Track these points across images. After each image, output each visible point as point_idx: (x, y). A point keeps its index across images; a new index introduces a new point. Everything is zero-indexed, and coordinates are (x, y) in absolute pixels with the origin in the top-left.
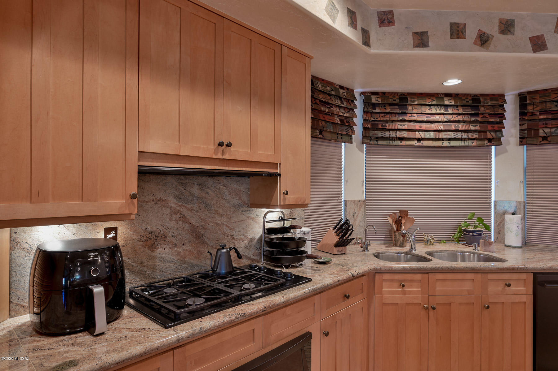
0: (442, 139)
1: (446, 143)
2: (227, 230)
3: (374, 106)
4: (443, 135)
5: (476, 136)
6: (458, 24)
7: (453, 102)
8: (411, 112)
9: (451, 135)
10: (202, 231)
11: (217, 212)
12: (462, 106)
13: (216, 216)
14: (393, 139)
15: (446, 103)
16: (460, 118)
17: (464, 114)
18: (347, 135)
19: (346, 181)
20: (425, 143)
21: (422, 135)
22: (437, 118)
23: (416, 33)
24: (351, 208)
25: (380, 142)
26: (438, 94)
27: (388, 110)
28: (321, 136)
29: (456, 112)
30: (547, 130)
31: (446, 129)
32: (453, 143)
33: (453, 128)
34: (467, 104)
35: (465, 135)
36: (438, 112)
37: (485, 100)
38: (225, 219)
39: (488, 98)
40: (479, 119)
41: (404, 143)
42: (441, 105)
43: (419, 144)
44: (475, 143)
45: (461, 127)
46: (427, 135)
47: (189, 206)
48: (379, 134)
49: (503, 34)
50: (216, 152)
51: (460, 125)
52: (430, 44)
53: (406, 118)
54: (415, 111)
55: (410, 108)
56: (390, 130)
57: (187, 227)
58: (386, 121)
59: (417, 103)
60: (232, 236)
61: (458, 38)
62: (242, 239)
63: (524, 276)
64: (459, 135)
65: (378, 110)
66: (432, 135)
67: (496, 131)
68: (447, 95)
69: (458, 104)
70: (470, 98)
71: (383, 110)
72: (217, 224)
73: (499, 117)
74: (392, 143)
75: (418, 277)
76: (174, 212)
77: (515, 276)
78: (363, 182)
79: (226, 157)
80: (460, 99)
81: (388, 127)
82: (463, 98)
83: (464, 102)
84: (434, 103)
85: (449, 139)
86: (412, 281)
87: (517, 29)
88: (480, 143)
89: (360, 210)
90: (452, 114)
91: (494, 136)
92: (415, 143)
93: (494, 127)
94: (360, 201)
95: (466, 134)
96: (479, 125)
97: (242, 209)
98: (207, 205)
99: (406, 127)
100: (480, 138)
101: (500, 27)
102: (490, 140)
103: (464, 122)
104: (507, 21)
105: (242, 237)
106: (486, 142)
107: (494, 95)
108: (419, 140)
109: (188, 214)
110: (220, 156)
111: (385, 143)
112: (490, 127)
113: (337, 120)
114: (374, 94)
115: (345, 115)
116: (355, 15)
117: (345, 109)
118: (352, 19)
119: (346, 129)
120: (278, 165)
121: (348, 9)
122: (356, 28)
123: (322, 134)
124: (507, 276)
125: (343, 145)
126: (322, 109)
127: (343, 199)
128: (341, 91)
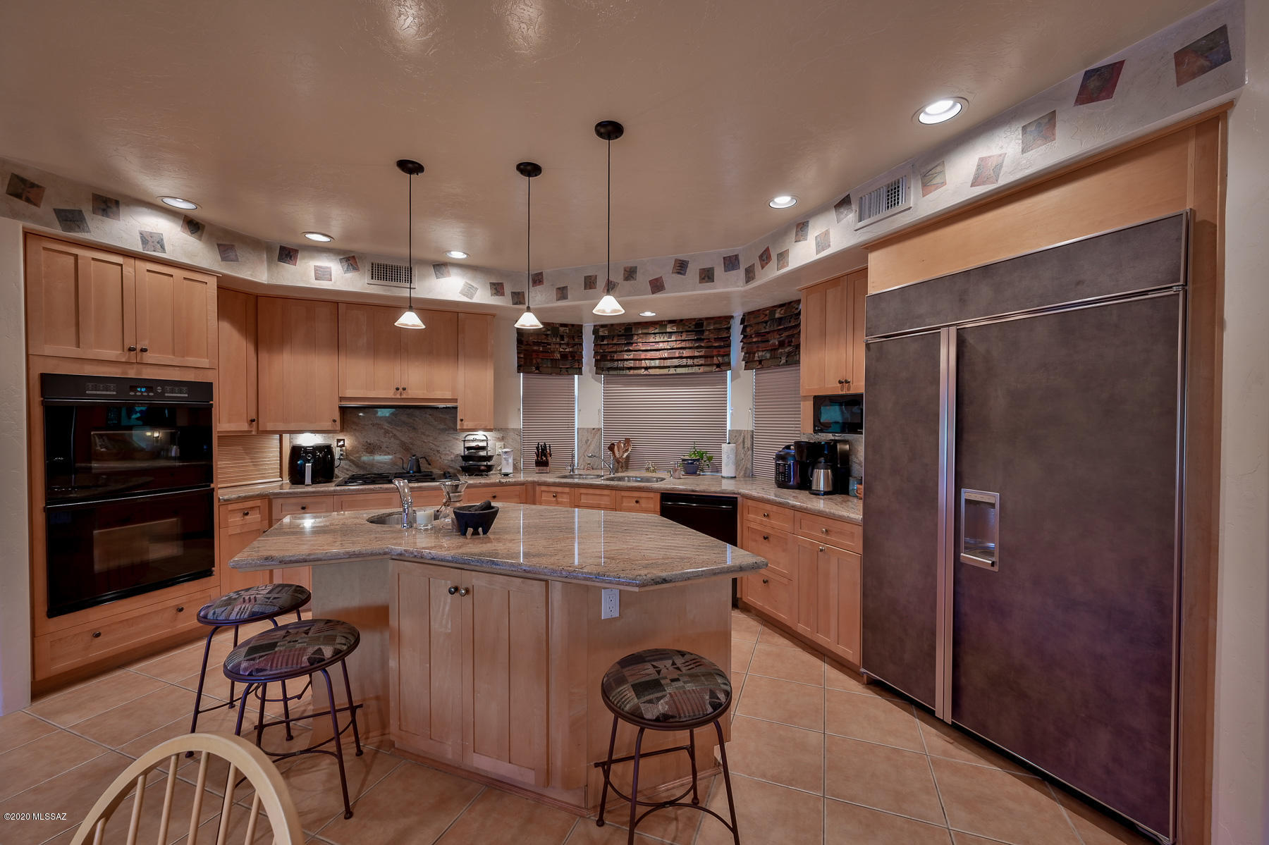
0: (669, 367)
1: (672, 371)
2: (433, 446)
3: (603, 338)
4: (668, 363)
5: (702, 361)
6: (590, 276)
7: (675, 329)
8: (636, 341)
9: (676, 362)
10: (411, 446)
11: (423, 434)
12: (687, 331)
13: (423, 436)
14: (623, 369)
15: (669, 330)
16: (683, 345)
17: (688, 340)
18: (571, 367)
19: (579, 410)
20: (651, 372)
21: (648, 363)
22: (661, 346)
23: (559, 289)
24: (583, 435)
25: (611, 373)
26: (662, 321)
27: (615, 342)
28: (537, 371)
29: (680, 338)
30: (760, 354)
31: (671, 356)
32: (680, 370)
33: (677, 355)
34: (690, 329)
35: (690, 362)
36: (662, 339)
37: (709, 324)
38: (432, 438)
39: (712, 321)
40: (703, 345)
41: (632, 372)
42: (662, 333)
43: (646, 372)
44: (702, 369)
45: (686, 353)
46: (653, 363)
47: (398, 429)
48: (609, 365)
49: (627, 280)
50: (395, 394)
51: (684, 352)
52: (569, 297)
53: (631, 348)
54: (640, 340)
55: (635, 338)
56: (618, 360)
57: (398, 442)
58: (616, 352)
59: (640, 332)
60: (438, 451)
61: (590, 288)
62: (447, 454)
63: (652, 495)
64: (684, 362)
65: (605, 342)
66: (657, 363)
67: (723, 356)
68: (671, 322)
69: (681, 330)
70: (694, 323)
71: (611, 342)
72: (424, 442)
73: (724, 341)
74: (621, 372)
75: (567, 490)
76: (387, 432)
77: (644, 494)
78: (599, 411)
79: (404, 396)
80: (684, 325)
81: (615, 358)
82: (687, 324)
83: (687, 328)
84: (657, 331)
85: (676, 367)
86: (562, 493)
87: (639, 275)
88: (707, 369)
89: (594, 438)
90: (676, 341)
91: (721, 361)
92: (642, 372)
93: (719, 351)
94: (594, 429)
95: (692, 361)
96: (704, 350)
97: (447, 432)
98: (414, 429)
99: (631, 357)
100: (707, 363)
101: (624, 274)
102: (718, 366)
103: (690, 348)
104: (631, 268)
105: (448, 452)
106: (715, 367)
107: (720, 317)
108: (646, 368)
109: (398, 434)
110: (398, 396)
111: (615, 373)
112: (715, 352)
113: (558, 356)
114: (603, 326)
115: (567, 350)
116: (501, 285)
117: (568, 344)
118: (497, 289)
119: (571, 363)
120: (456, 400)
121: (491, 283)
122: (503, 294)
123: (539, 370)
124: (636, 494)
125: (576, 376)
126: (535, 348)
127: (576, 427)
128: (562, 329)
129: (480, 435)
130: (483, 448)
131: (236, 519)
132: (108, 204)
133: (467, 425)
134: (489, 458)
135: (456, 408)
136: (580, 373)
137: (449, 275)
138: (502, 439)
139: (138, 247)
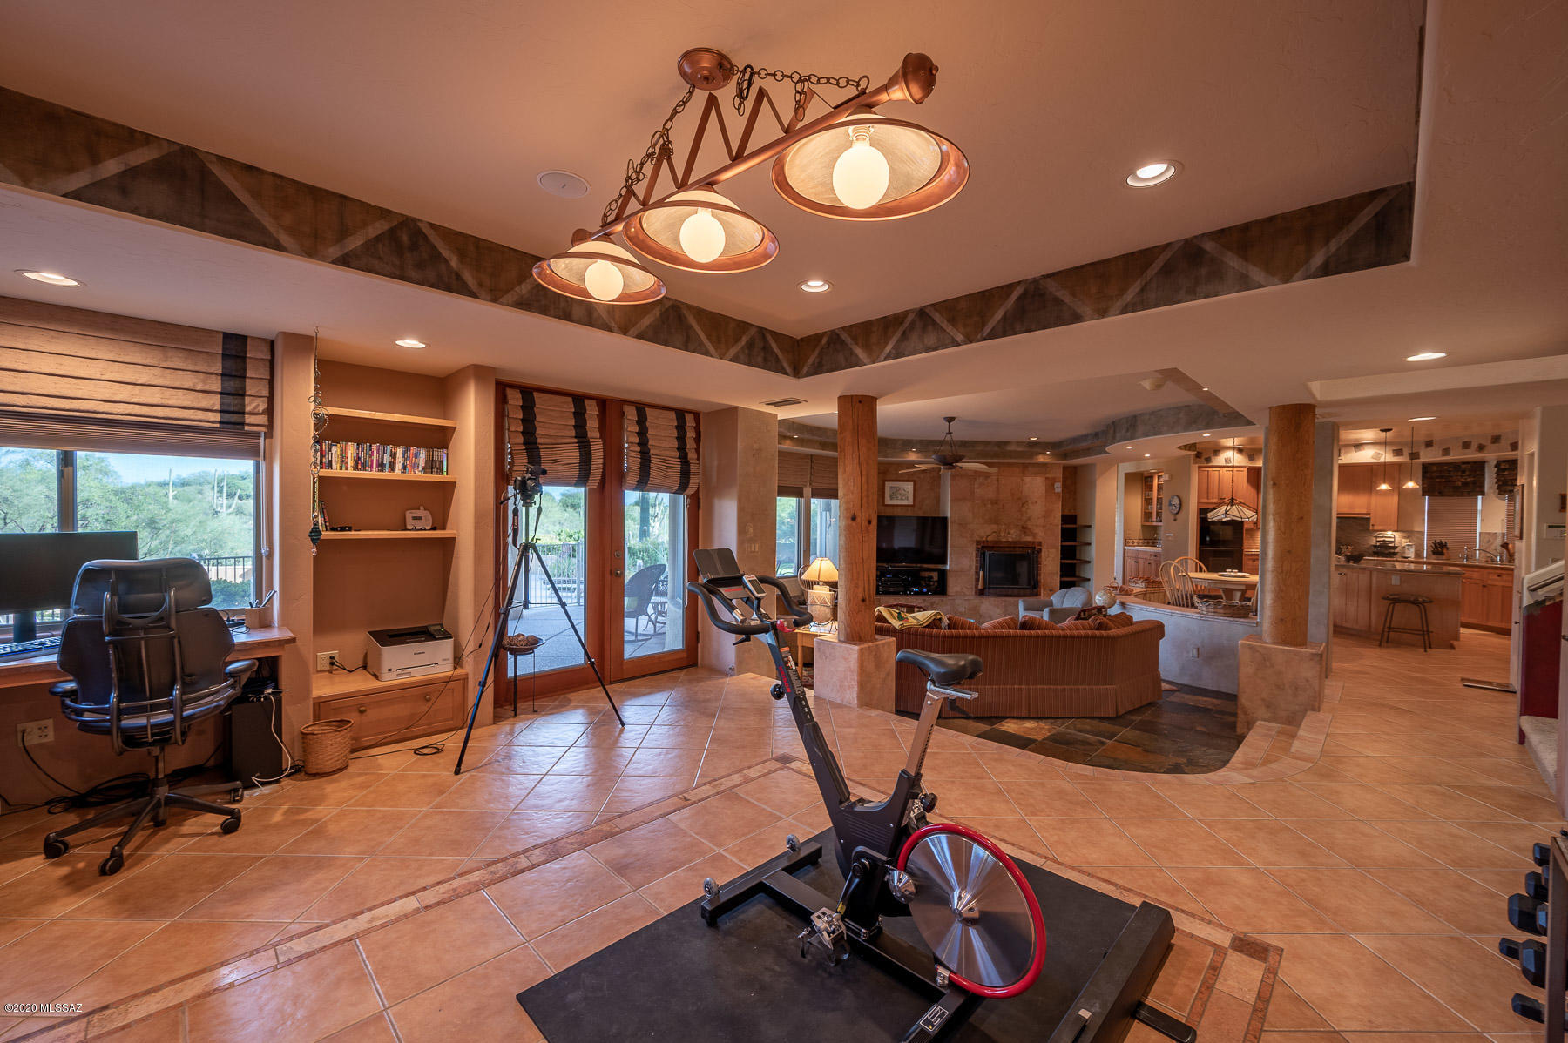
2: (1354, 539)
3: (1505, 470)
18: (1474, 491)
19: (1482, 520)
24: (1483, 539)
38: (1353, 535)
60: (1358, 542)
65: (1506, 473)
78: (1503, 520)
89: (1496, 539)
94: (1495, 533)
97: (1361, 533)
105: (1364, 544)
113: (1460, 484)
114: (1504, 461)
115: (1469, 479)
116: (1401, 450)
117: (1469, 476)
118: (1398, 453)
119: (1476, 488)
120: (1369, 514)
121: (1394, 450)
122: (1402, 455)
123: (1441, 494)
124: (1499, 572)
125: (1480, 497)
126: (1438, 480)
127: (1478, 531)
128: (1464, 466)
129: (1389, 534)
130: (1391, 542)
131: (1250, 563)
132: (1216, 452)
133: (1376, 528)
134: (1395, 548)
135: (1369, 519)
136: (1483, 494)
137: (1364, 449)
138: (1408, 537)
139: (1224, 464)
